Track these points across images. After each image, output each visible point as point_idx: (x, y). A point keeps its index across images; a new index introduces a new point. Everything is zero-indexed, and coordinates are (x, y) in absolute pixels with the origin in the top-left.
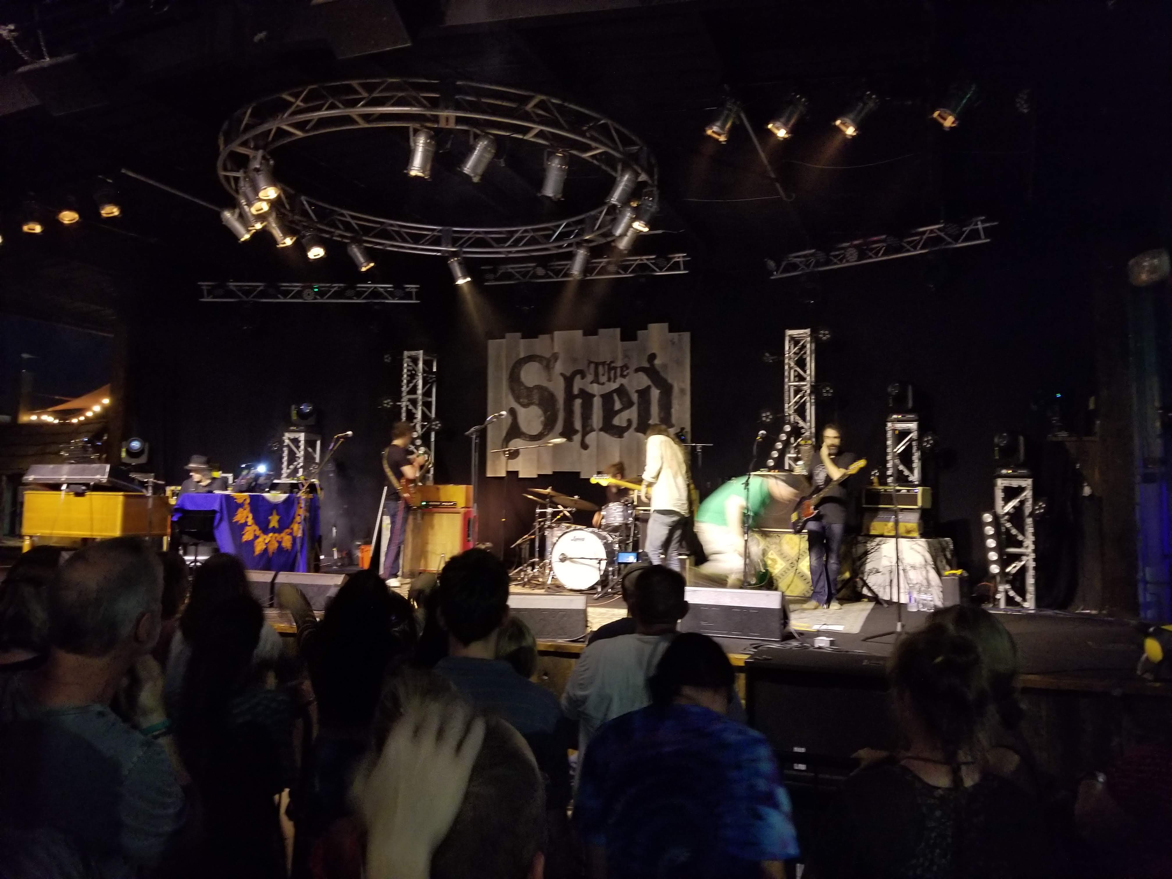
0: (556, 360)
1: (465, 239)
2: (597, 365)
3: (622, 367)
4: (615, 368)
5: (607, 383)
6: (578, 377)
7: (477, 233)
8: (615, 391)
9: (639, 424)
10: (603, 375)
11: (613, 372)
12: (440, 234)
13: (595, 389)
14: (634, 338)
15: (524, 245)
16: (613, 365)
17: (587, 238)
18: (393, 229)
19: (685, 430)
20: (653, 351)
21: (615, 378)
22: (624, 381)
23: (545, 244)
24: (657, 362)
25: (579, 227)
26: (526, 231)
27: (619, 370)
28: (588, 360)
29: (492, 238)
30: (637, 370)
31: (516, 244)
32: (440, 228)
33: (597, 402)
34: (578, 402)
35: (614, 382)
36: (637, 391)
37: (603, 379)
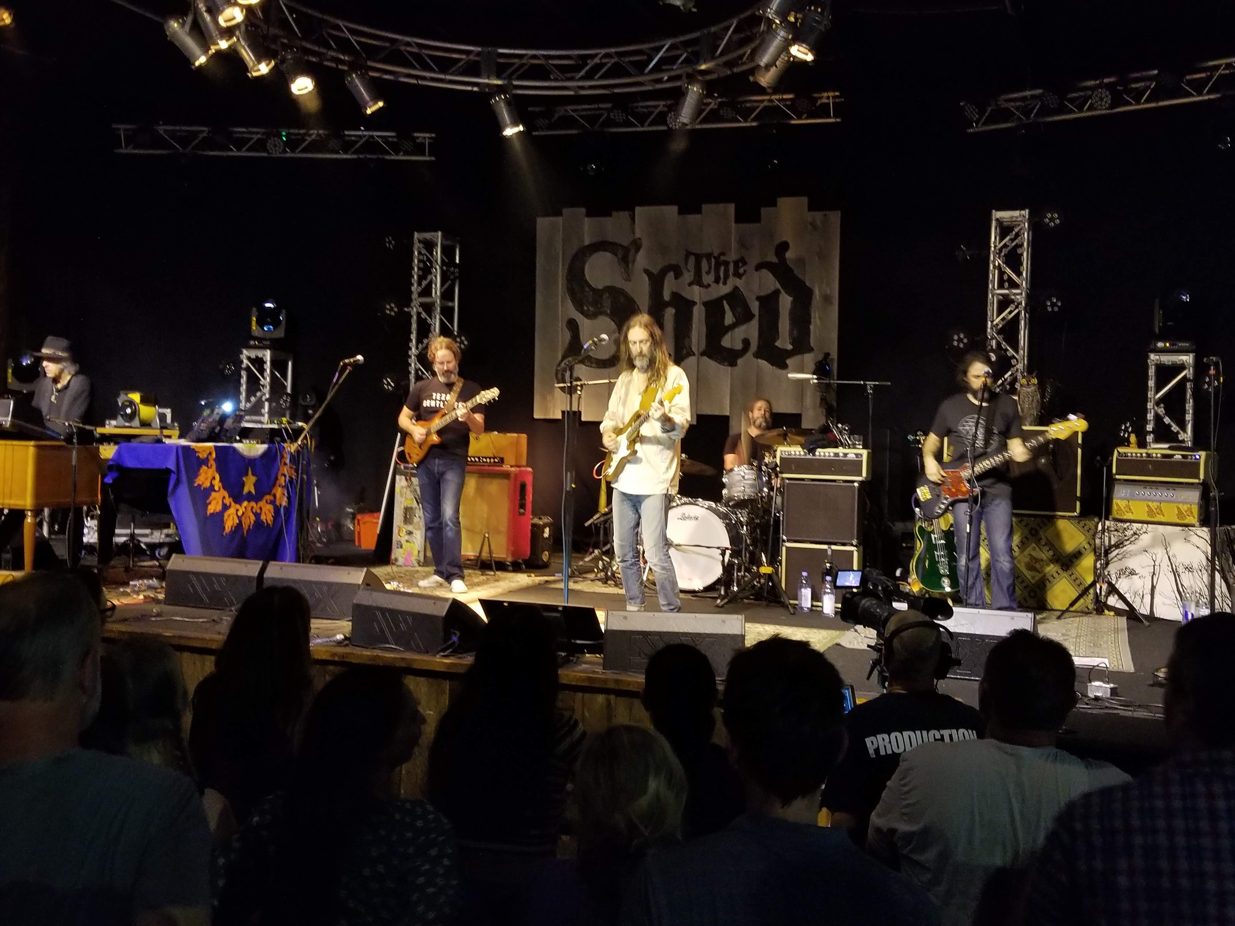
0: (638, 249)
1: (515, 67)
2: (698, 258)
3: (736, 263)
4: (726, 264)
5: (714, 285)
6: (671, 275)
7: (534, 57)
8: (726, 297)
9: (759, 347)
10: (708, 273)
11: (722, 268)
12: (477, 58)
13: (696, 293)
14: (757, 219)
15: (603, 77)
16: (722, 258)
17: (703, 67)
18: (409, 49)
19: (831, 357)
20: (784, 239)
21: (726, 277)
22: (739, 283)
23: (635, 76)
24: (789, 255)
25: (689, 50)
26: (607, 55)
27: (731, 267)
28: (687, 251)
29: (554, 65)
30: (759, 267)
31: (589, 76)
32: (480, 49)
33: (698, 313)
34: (670, 312)
35: (725, 283)
36: (758, 298)
37: (708, 279)
